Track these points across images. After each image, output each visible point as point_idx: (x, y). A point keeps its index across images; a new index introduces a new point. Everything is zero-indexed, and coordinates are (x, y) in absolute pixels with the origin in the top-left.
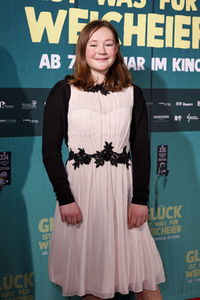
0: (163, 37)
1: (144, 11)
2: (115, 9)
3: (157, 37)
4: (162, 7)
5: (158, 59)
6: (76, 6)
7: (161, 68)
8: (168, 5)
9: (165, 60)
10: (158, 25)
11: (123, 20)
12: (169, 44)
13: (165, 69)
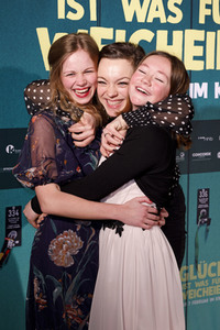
0: (203, 58)
1: (181, 26)
2: (145, 25)
3: (195, 58)
4: (202, 20)
5: (197, 85)
6: (98, 24)
7: (200, 95)
8: (209, 18)
9: (205, 85)
10: (197, 43)
11: (155, 39)
12: (210, 66)
13: (206, 97)
